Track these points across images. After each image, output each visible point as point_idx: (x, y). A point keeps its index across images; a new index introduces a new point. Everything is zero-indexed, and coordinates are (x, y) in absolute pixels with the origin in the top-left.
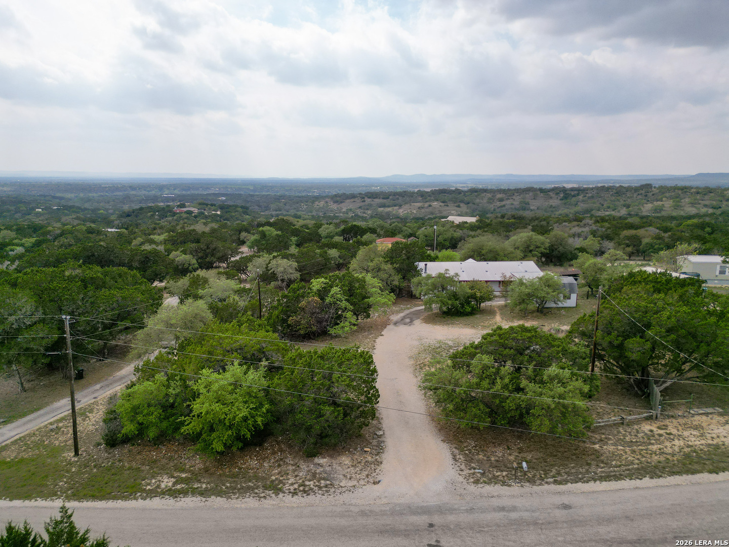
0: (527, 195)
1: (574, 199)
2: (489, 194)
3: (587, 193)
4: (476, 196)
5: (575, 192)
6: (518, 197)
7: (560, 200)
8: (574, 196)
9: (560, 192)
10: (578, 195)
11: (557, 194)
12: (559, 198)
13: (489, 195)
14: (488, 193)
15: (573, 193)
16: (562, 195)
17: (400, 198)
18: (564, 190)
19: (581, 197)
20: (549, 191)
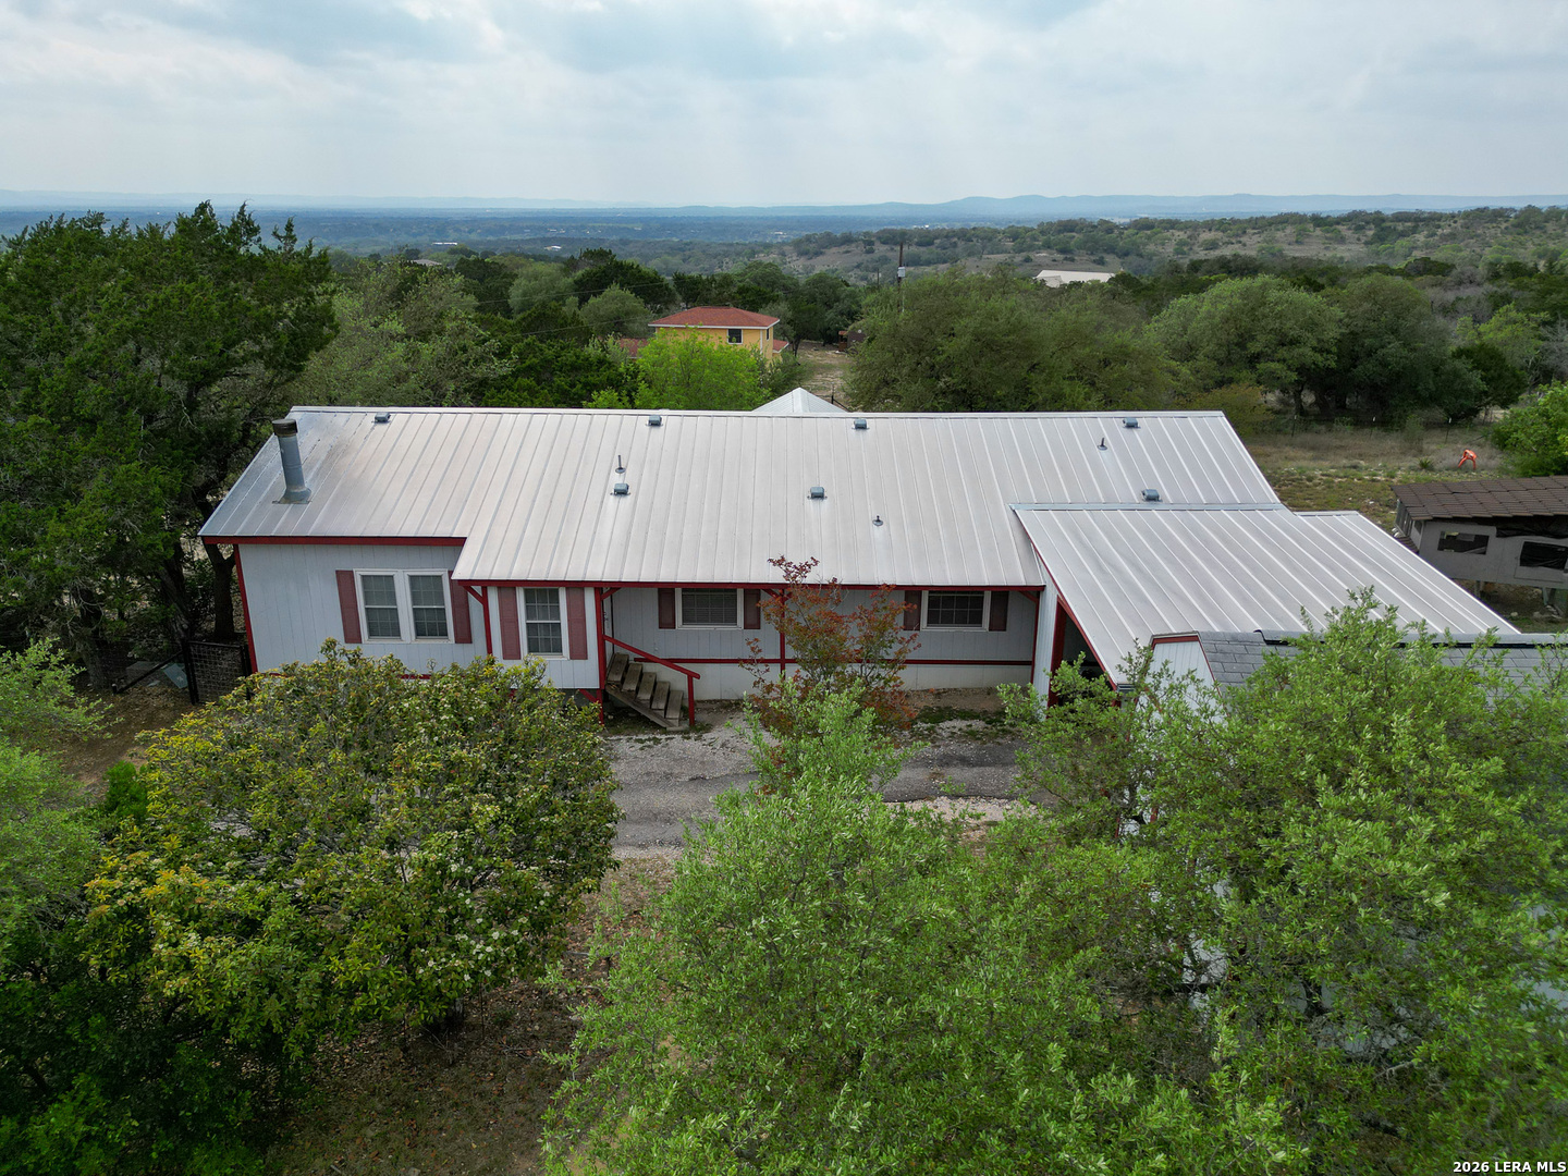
0: (1279, 234)
1: (1404, 242)
2: (1181, 233)
3: (1439, 227)
4: (1149, 238)
5: (1409, 224)
6: (1256, 238)
7: (1366, 243)
8: (1403, 234)
9: (1368, 223)
10: (1414, 230)
11: (1359, 228)
12: (1364, 239)
13: (1180, 235)
14: (1181, 230)
15: (1400, 227)
16: (1371, 233)
17: (961, 244)
18: (1378, 219)
19: (1421, 237)
20: (1338, 223)
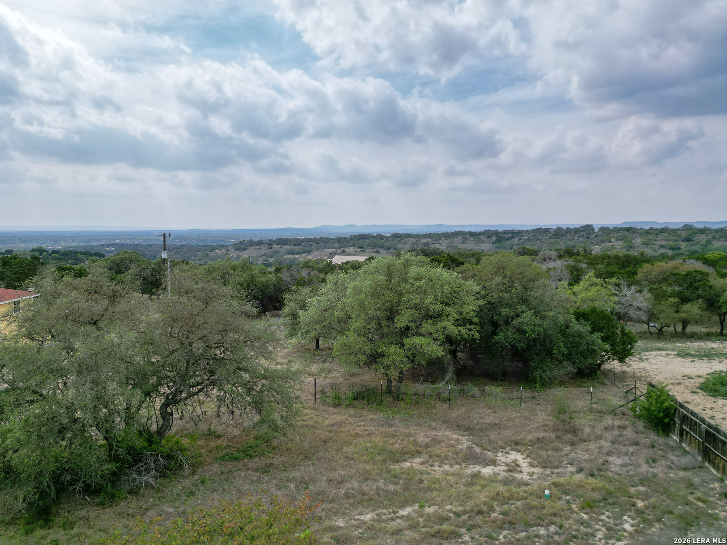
0: (455, 239)
1: (508, 242)
2: (413, 239)
3: (522, 236)
4: (399, 241)
5: (509, 235)
6: (445, 241)
8: (508, 239)
9: (493, 235)
10: (512, 238)
11: (489, 237)
12: (492, 242)
15: (506, 236)
16: (494, 239)
17: (314, 245)
18: (496, 233)
19: (516, 240)
20: (480, 235)
